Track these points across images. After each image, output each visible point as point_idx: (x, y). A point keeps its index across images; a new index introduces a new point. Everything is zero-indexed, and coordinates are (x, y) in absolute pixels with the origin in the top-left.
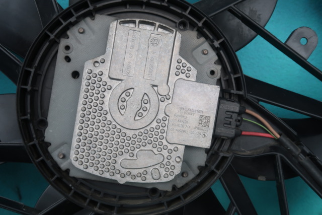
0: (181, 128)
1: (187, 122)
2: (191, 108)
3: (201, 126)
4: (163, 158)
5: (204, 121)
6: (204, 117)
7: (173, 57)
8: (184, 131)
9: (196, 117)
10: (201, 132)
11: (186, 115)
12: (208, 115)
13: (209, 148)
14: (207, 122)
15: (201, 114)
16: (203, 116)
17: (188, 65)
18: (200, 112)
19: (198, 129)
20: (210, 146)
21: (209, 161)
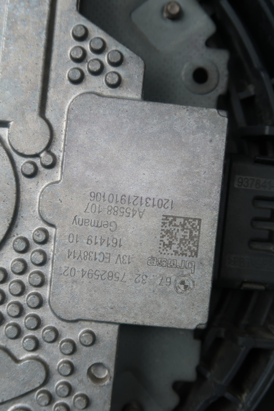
0: (101, 267)
1: (118, 244)
2: (131, 191)
3: (169, 255)
4: (42, 374)
5: (179, 236)
6: (178, 222)
7: (58, 20)
8: (112, 275)
9: (153, 221)
10: (172, 274)
11: (113, 218)
12: (190, 214)
13: (203, 327)
14: (191, 238)
15: (168, 212)
16: (175, 218)
17: (113, 45)
18: (161, 204)
19: (160, 264)
20: (205, 320)
21: (206, 361)
